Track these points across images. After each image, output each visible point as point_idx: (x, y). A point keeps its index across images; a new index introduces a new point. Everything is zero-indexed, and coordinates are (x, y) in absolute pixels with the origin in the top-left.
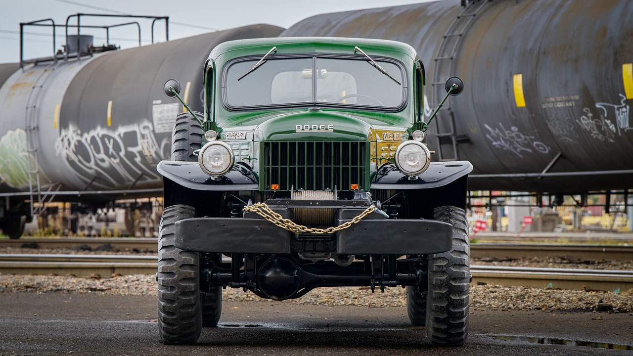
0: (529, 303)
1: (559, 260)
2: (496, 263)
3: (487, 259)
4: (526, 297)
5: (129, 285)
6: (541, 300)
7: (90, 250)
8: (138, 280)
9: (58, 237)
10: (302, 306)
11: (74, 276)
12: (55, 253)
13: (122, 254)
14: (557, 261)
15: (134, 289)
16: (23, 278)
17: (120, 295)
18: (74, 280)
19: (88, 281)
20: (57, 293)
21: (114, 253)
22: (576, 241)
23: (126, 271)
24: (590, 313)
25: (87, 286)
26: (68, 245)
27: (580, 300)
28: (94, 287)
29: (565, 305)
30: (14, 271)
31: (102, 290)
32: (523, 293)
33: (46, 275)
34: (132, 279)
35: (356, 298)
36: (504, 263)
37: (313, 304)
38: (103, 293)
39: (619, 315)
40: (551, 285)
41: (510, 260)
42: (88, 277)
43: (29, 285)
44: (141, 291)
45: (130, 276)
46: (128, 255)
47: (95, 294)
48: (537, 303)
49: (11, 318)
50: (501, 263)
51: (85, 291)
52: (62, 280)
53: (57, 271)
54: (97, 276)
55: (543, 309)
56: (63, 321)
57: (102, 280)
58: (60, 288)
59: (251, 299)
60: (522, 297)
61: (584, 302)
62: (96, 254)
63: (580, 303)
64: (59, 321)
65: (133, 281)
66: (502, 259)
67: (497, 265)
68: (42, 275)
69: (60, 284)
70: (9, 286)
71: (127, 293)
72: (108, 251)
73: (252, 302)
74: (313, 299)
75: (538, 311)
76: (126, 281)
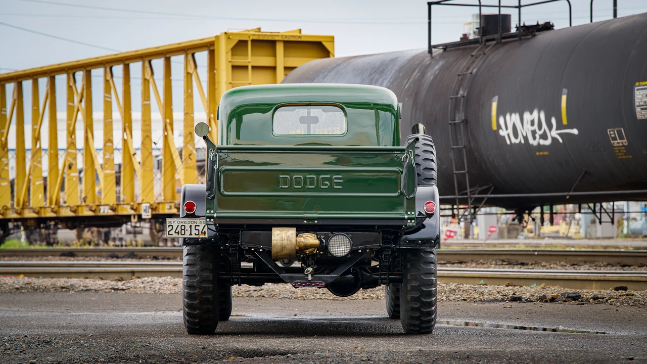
0: (459, 296)
1: (500, 263)
2: (448, 265)
3: (443, 262)
4: (457, 291)
5: (145, 285)
6: (468, 293)
7: (118, 257)
8: (152, 282)
9: (92, 247)
10: (280, 300)
11: (102, 279)
12: (88, 261)
13: (144, 261)
14: (498, 263)
15: (149, 289)
16: (60, 281)
17: (137, 293)
18: (101, 282)
19: (113, 283)
20: (87, 293)
21: (137, 260)
22: (531, 247)
23: (144, 274)
24: (504, 303)
25: (111, 287)
26: (99, 254)
27: (498, 293)
28: (116, 287)
29: (486, 297)
30: (52, 275)
31: (123, 290)
32: (455, 288)
33: (78, 278)
34: (147, 281)
35: (324, 294)
36: (456, 265)
37: (289, 299)
38: (124, 292)
39: (525, 305)
40: (482, 281)
41: (461, 263)
42: (111, 279)
43: (63, 286)
44: (154, 290)
45: (146, 278)
46: (148, 261)
47: (117, 293)
48: (465, 296)
49: (47, 312)
50: (453, 265)
51: (110, 290)
52: (91, 282)
53: (87, 274)
54: (120, 279)
55: (468, 300)
56: (88, 314)
57: (123, 282)
58: (88, 288)
59: (241, 295)
60: (454, 292)
61: (501, 294)
62: (122, 261)
63: (498, 295)
64: (85, 313)
65: (148, 282)
66: (454, 262)
67: (450, 267)
68: (75, 278)
69: (89, 285)
70: (47, 287)
71: (142, 292)
72: (132, 258)
73: (241, 298)
74: (290, 295)
75: (464, 302)
76: (143, 282)
